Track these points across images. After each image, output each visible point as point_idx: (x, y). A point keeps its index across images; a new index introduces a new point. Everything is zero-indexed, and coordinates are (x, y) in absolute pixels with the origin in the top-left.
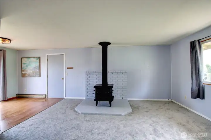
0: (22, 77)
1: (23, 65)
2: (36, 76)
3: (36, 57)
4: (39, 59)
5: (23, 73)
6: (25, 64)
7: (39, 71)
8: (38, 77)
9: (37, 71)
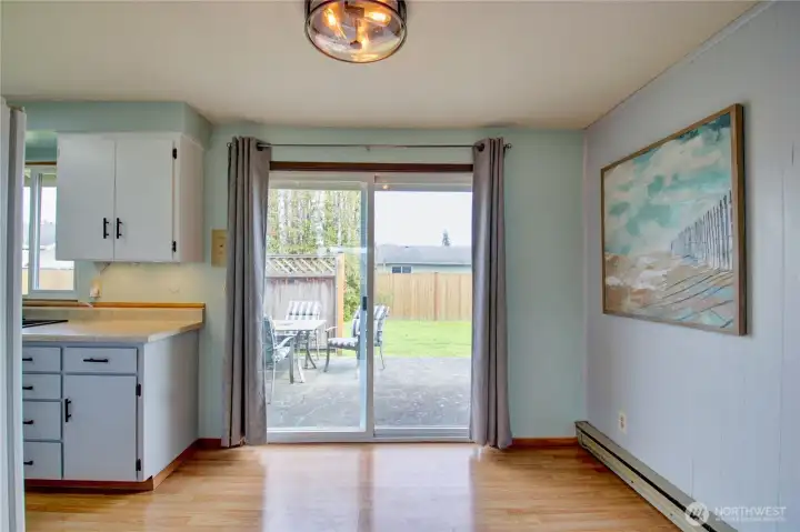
0: (605, 311)
1: (614, 224)
2: (706, 319)
3: (704, 123)
4: (728, 134)
5: (611, 281)
6: (619, 209)
7: (732, 264)
8: (723, 330)
9: (714, 263)
